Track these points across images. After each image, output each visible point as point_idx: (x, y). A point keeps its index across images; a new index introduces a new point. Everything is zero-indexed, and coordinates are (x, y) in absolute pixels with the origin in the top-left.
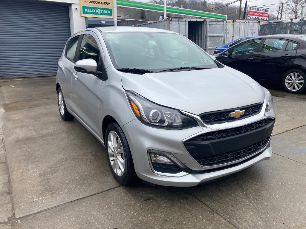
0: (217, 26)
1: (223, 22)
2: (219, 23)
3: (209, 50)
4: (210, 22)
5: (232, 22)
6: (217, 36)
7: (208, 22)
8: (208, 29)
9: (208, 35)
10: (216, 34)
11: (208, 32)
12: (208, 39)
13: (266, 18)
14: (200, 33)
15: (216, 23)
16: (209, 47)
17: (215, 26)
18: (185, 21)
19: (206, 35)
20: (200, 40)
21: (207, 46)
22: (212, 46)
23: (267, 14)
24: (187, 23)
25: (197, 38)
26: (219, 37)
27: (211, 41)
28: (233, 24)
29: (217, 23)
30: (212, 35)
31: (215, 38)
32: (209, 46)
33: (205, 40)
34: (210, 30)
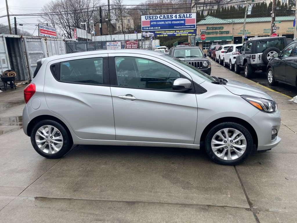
0: (36, 43)
1: (40, 40)
2: (36, 40)
3: (31, 68)
4: (27, 39)
5: (45, 40)
6: (37, 54)
7: (25, 39)
8: (27, 47)
9: (29, 52)
10: (36, 51)
11: (27, 49)
12: (29, 57)
13: (55, 36)
14: (17, 50)
15: (33, 40)
16: (31, 65)
17: (33, 43)
18: (2, 37)
19: (26, 52)
20: (18, 58)
21: (29, 64)
22: (34, 64)
23: (55, 33)
24: (5, 39)
25: (13, 55)
26: (39, 55)
27: (32, 58)
28: (46, 42)
29: (35, 40)
30: (32, 52)
31: (35, 55)
32: (31, 63)
33: (25, 58)
34: (29, 47)
